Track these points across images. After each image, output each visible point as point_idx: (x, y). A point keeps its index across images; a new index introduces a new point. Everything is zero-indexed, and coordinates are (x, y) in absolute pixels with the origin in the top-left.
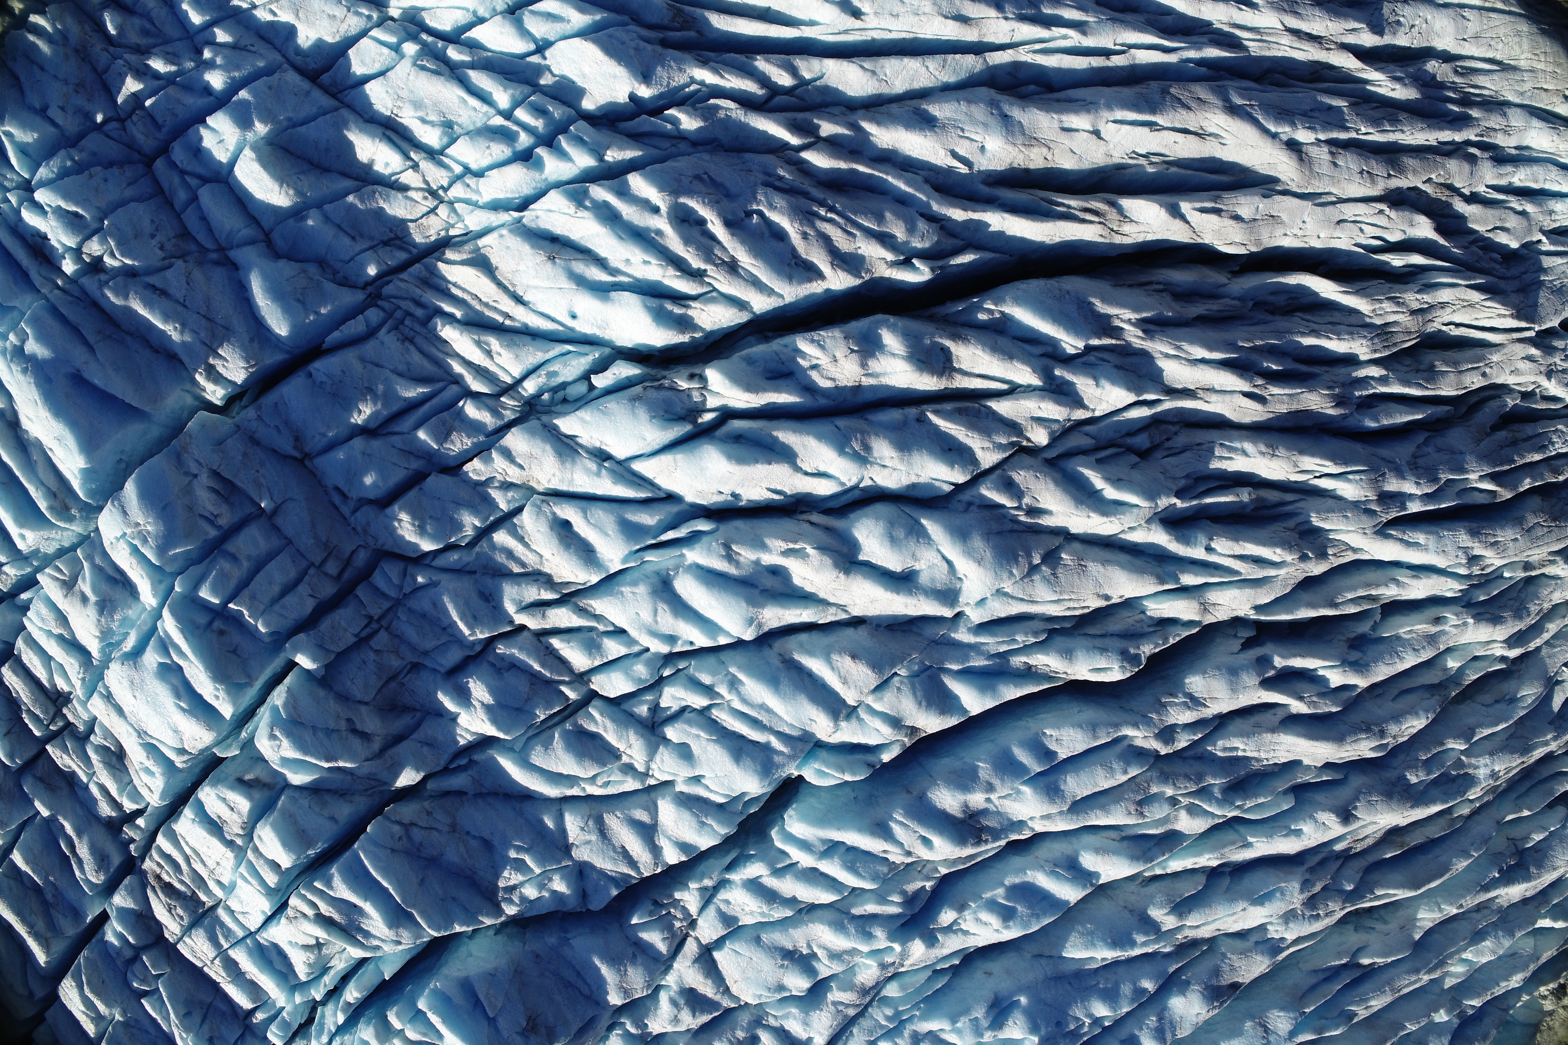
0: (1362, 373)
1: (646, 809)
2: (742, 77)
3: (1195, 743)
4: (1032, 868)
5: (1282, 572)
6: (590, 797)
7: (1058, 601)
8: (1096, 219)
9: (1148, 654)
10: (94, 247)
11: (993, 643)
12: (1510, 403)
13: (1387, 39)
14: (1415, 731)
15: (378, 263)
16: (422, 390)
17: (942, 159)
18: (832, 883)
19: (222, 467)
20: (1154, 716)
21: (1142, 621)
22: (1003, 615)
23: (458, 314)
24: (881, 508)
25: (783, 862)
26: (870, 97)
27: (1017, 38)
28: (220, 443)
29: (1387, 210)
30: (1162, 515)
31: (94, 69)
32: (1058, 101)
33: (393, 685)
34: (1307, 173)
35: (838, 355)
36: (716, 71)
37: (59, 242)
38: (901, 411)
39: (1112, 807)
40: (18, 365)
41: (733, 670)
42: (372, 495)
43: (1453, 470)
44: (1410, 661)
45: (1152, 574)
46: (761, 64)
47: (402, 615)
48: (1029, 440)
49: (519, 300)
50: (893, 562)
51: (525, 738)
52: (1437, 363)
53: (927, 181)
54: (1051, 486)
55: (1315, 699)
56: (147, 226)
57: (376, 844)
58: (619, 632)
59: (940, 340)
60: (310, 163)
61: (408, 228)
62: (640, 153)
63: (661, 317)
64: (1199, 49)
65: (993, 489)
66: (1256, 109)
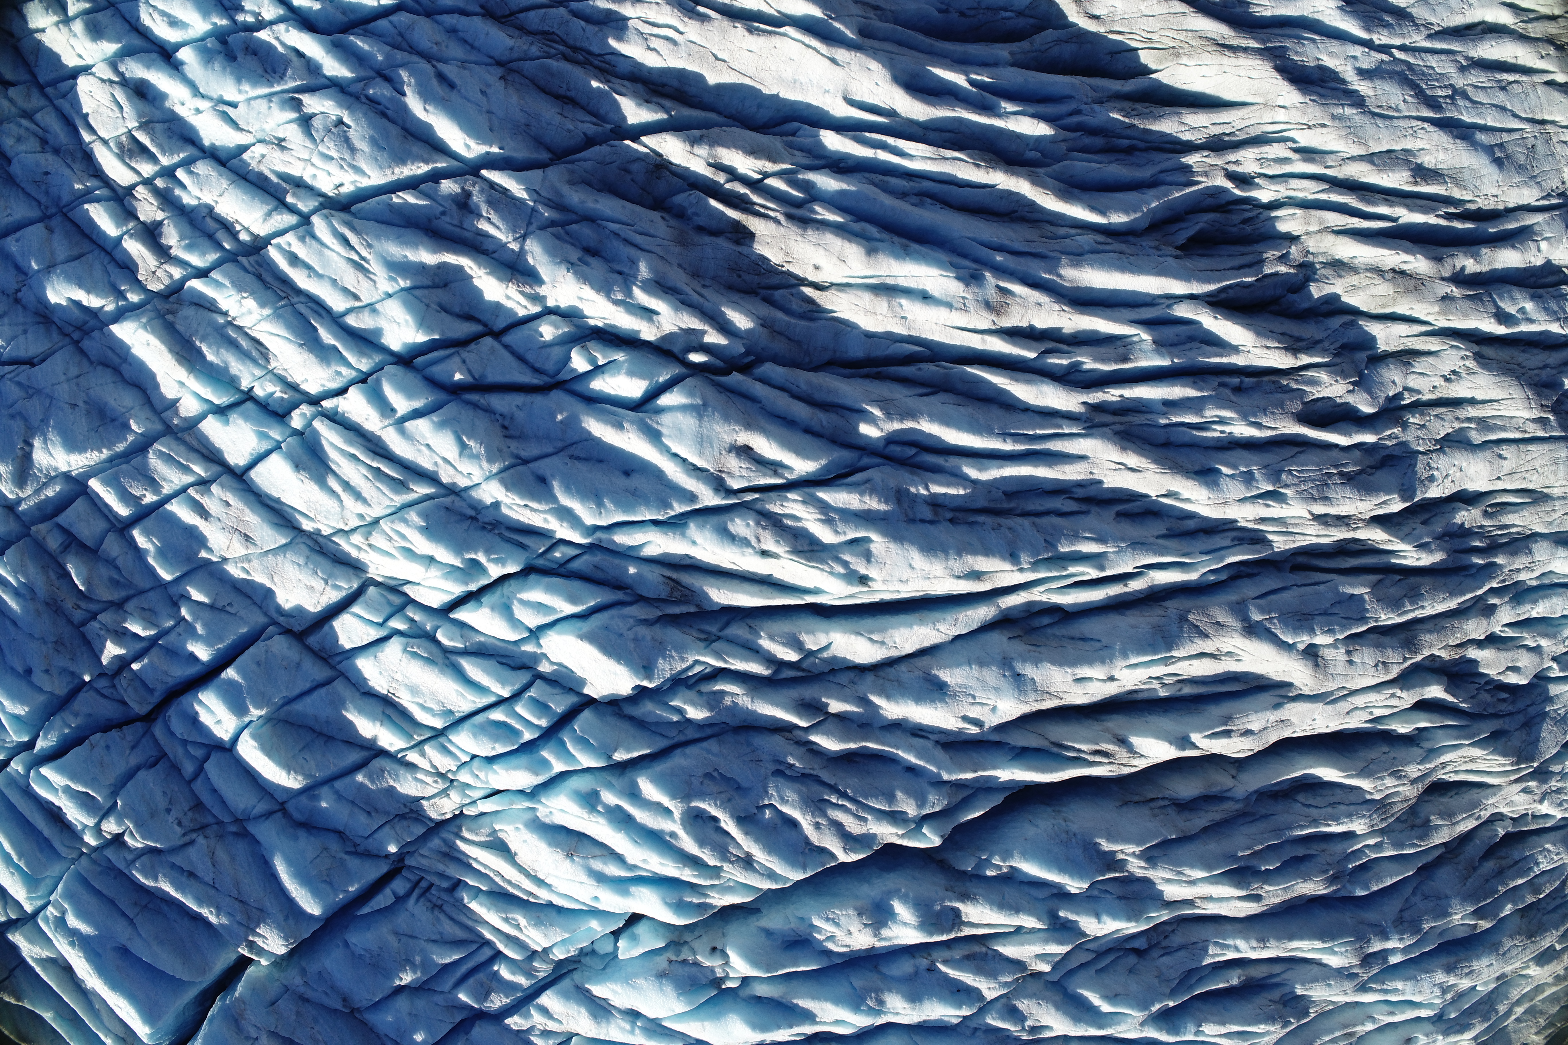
0: (1358, 846)
2: (747, 660)
5: (1267, 1037)
8: (1106, 760)
10: (111, 827)
12: (1502, 830)
13: (1416, 498)
15: (397, 841)
16: (456, 957)
17: (952, 724)
19: (279, 1027)
23: (483, 888)
28: (273, 1003)
29: (1399, 693)
30: (1157, 1015)
31: (70, 622)
32: (1072, 638)
34: (1321, 677)
35: (852, 929)
36: (718, 655)
37: (76, 819)
38: (912, 961)
40: (63, 936)
43: (1436, 918)
46: (766, 641)
49: (540, 882)
52: (1432, 817)
53: (937, 742)
54: (1052, 1010)
56: (161, 802)
59: (950, 904)
60: (313, 730)
61: (422, 805)
62: (648, 751)
63: (680, 907)
64: (1222, 559)
65: (998, 1017)
66: (1275, 621)
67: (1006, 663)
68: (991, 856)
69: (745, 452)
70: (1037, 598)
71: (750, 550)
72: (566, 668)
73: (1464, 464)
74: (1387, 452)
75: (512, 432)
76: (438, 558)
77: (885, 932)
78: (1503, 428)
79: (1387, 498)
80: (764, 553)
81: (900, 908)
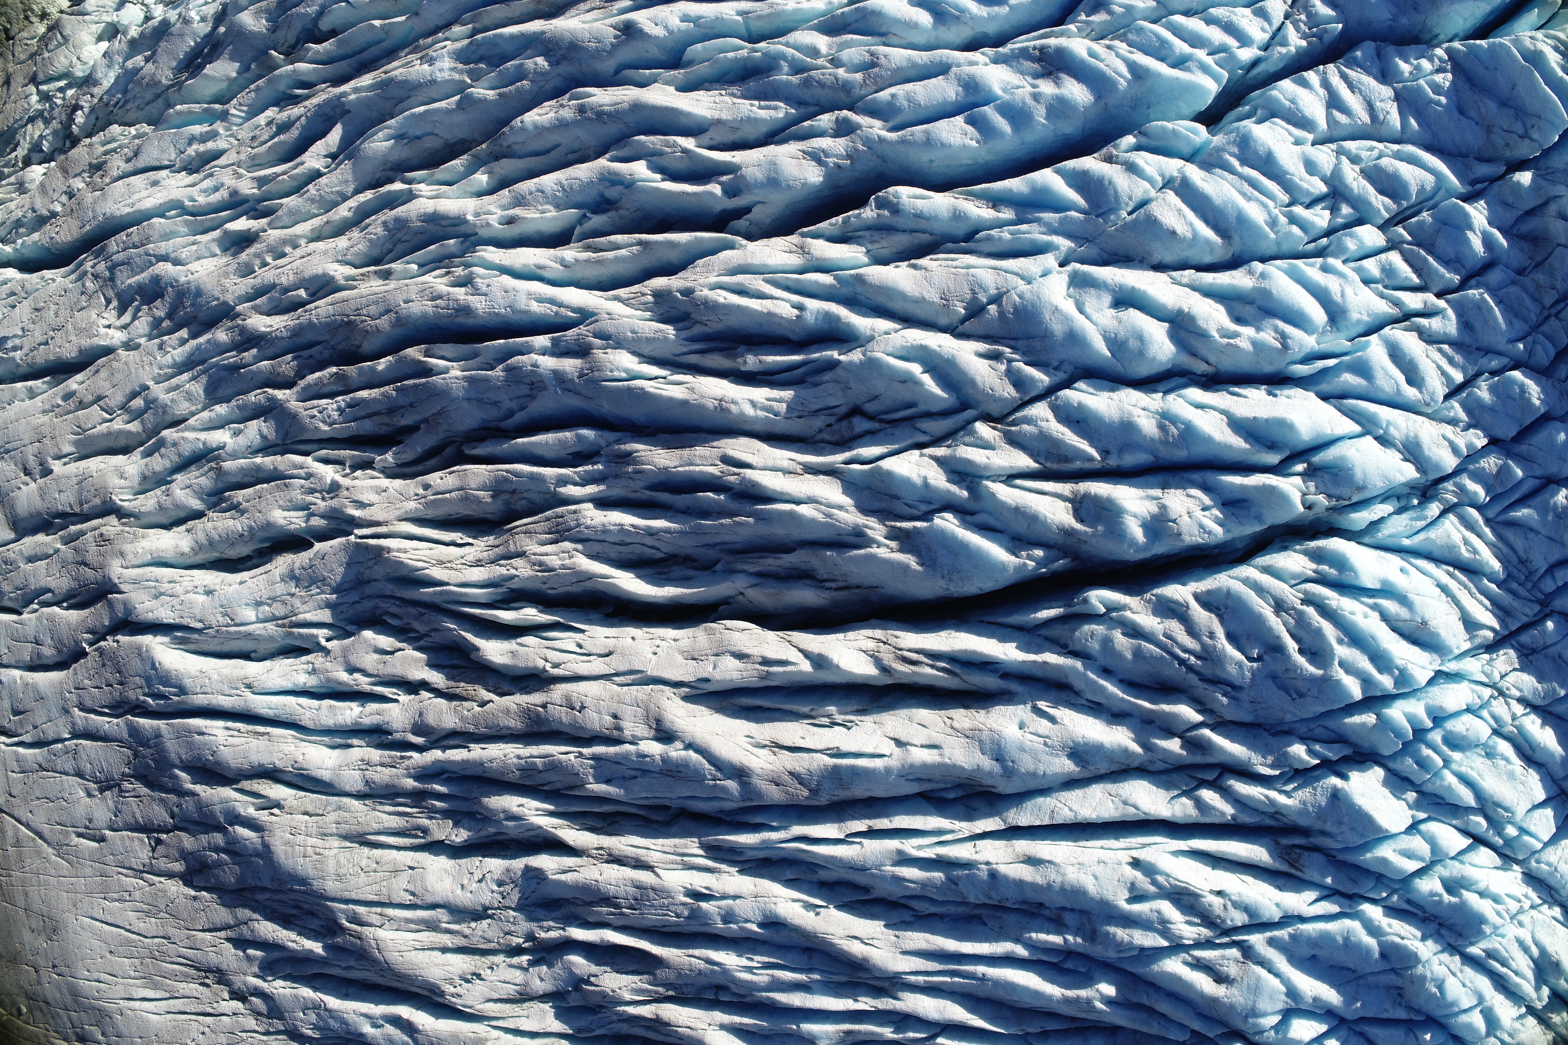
0: (591, 489)
1: (1337, 123)
2: (1248, 797)
3: (812, 116)
4: (982, 18)
5: (713, 279)
6: (1380, 141)
7: (969, 267)
8: (906, 654)
9: (868, 209)
11: (1033, 233)
12: (389, 457)
13: (519, 864)
14: (535, 110)
15: (1545, 631)
16: (1515, 515)
17: (1064, 714)
18: (1177, 31)
20: (861, 147)
21: (872, 242)
22: (1022, 259)
23: (1486, 581)
24: (1143, 370)
25: (1221, 58)
26: (1125, 780)
27: (969, 845)
29: (548, 666)
30: (854, 345)
32: (929, 780)
33: (1539, 259)
34: (652, 706)
35: (1186, 518)
36: (1272, 802)
38: (1123, 463)
39: (905, 64)
41: (1272, 236)
42: (1558, 424)
43: (486, 380)
44: (549, 181)
45: (871, 285)
46: (1228, 810)
47: (1534, 318)
48: (994, 428)
49: (1444, 589)
50: (1135, 317)
51: (1437, 198)
52: (489, 500)
53: (1077, 694)
54: (979, 380)
55: (669, 150)
57: (1553, 124)
58: (1367, 282)
59: (1087, 529)
61: (1520, 664)
62: (1346, 720)
63: (1340, 563)
64: (763, 842)
65: (1037, 381)
66: (709, 777)
67: (1009, 772)
68: (1035, 569)
69: (1220, 978)
70: (964, 824)
71: (1233, 898)
72: (1394, 795)
73: (459, 891)
74: (554, 915)
75: (1396, 992)
76: (1477, 896)
77: (1153, 508)
78: (408, 921)
79: (563, 877)
80: (1219, 893)
81: (1137, 533)
